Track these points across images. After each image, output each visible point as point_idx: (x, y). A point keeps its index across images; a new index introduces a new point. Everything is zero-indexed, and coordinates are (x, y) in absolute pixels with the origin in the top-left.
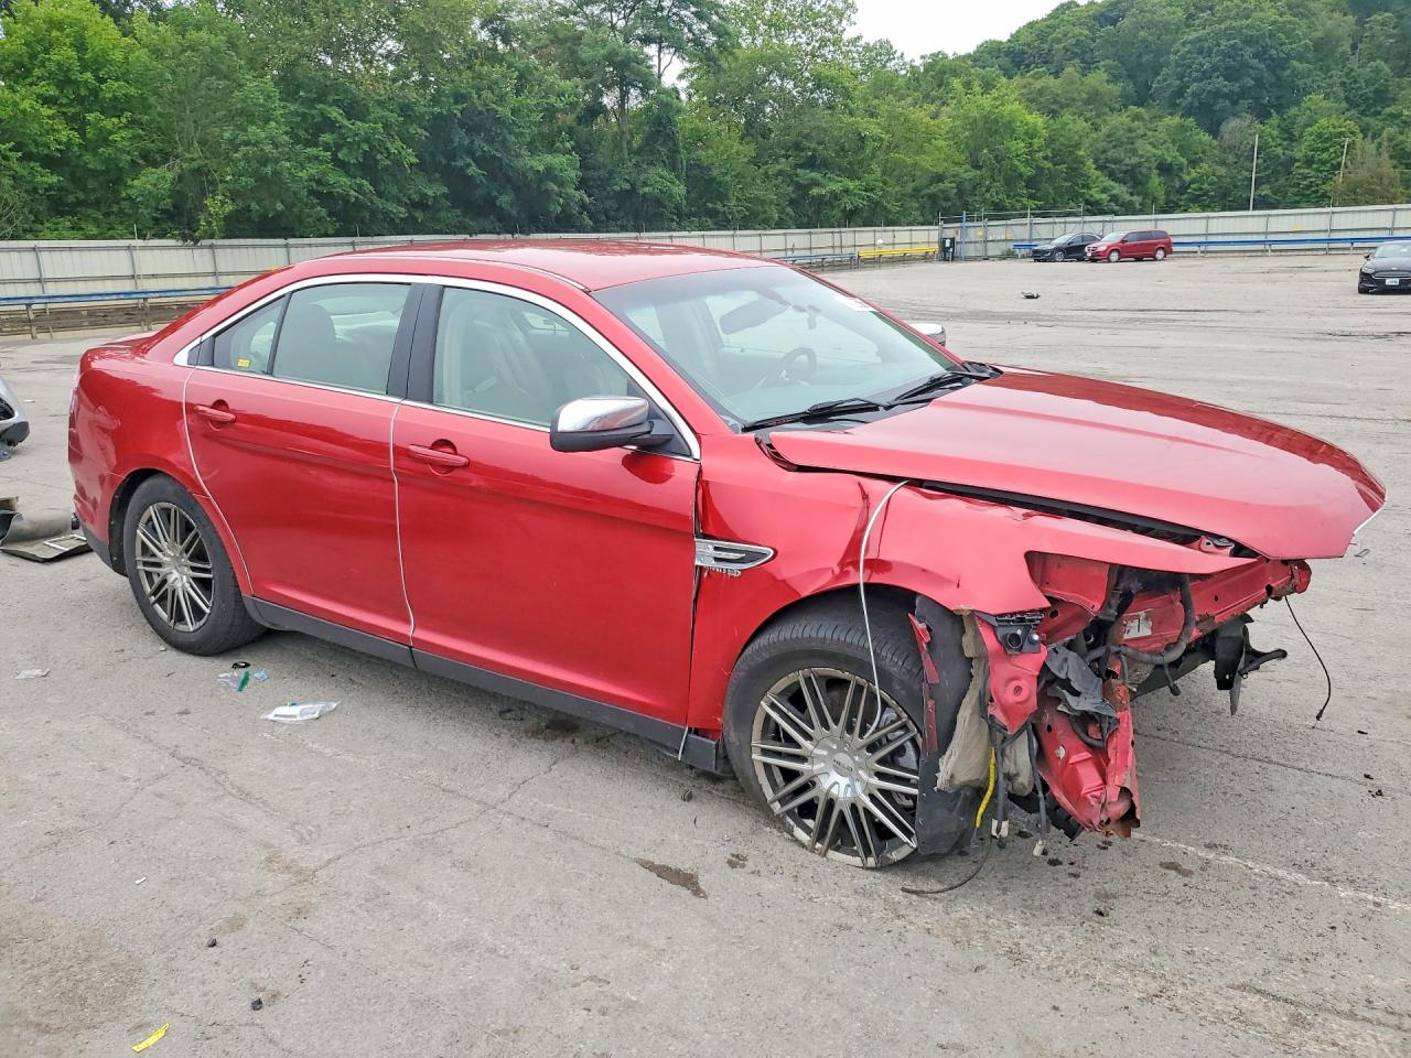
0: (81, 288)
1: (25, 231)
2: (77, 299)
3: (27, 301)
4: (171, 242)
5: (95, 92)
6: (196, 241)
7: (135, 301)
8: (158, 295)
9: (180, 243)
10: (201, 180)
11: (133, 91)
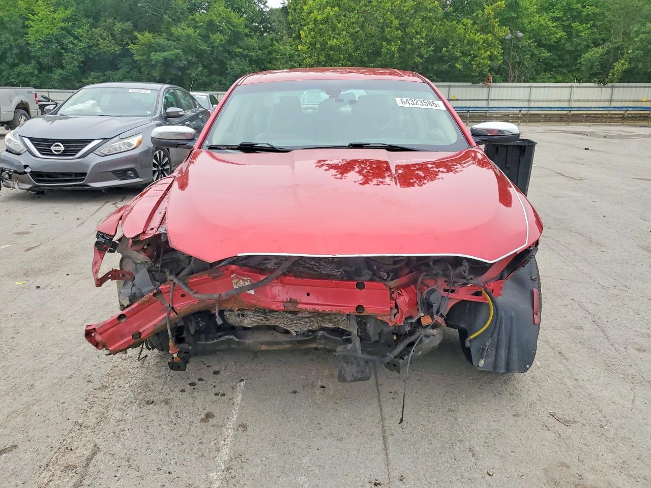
0: (545, 104)
1: (530, 78)
2: (540, 109)
3: (519, 109)
4: (592, 84)
5: (580, 13)
6: (605, 83)
7: (566, 112)
8: (576, 109)
9: (597, 84)
10: (617, 52)
11: (597, 11)
